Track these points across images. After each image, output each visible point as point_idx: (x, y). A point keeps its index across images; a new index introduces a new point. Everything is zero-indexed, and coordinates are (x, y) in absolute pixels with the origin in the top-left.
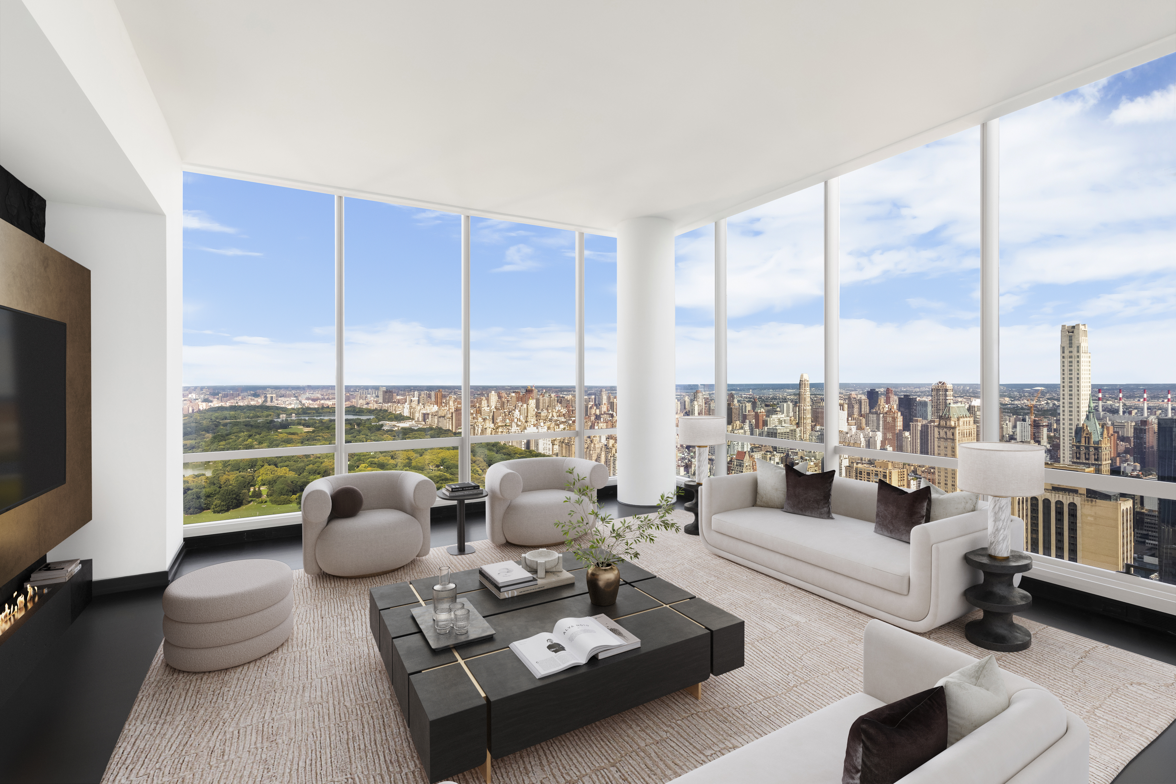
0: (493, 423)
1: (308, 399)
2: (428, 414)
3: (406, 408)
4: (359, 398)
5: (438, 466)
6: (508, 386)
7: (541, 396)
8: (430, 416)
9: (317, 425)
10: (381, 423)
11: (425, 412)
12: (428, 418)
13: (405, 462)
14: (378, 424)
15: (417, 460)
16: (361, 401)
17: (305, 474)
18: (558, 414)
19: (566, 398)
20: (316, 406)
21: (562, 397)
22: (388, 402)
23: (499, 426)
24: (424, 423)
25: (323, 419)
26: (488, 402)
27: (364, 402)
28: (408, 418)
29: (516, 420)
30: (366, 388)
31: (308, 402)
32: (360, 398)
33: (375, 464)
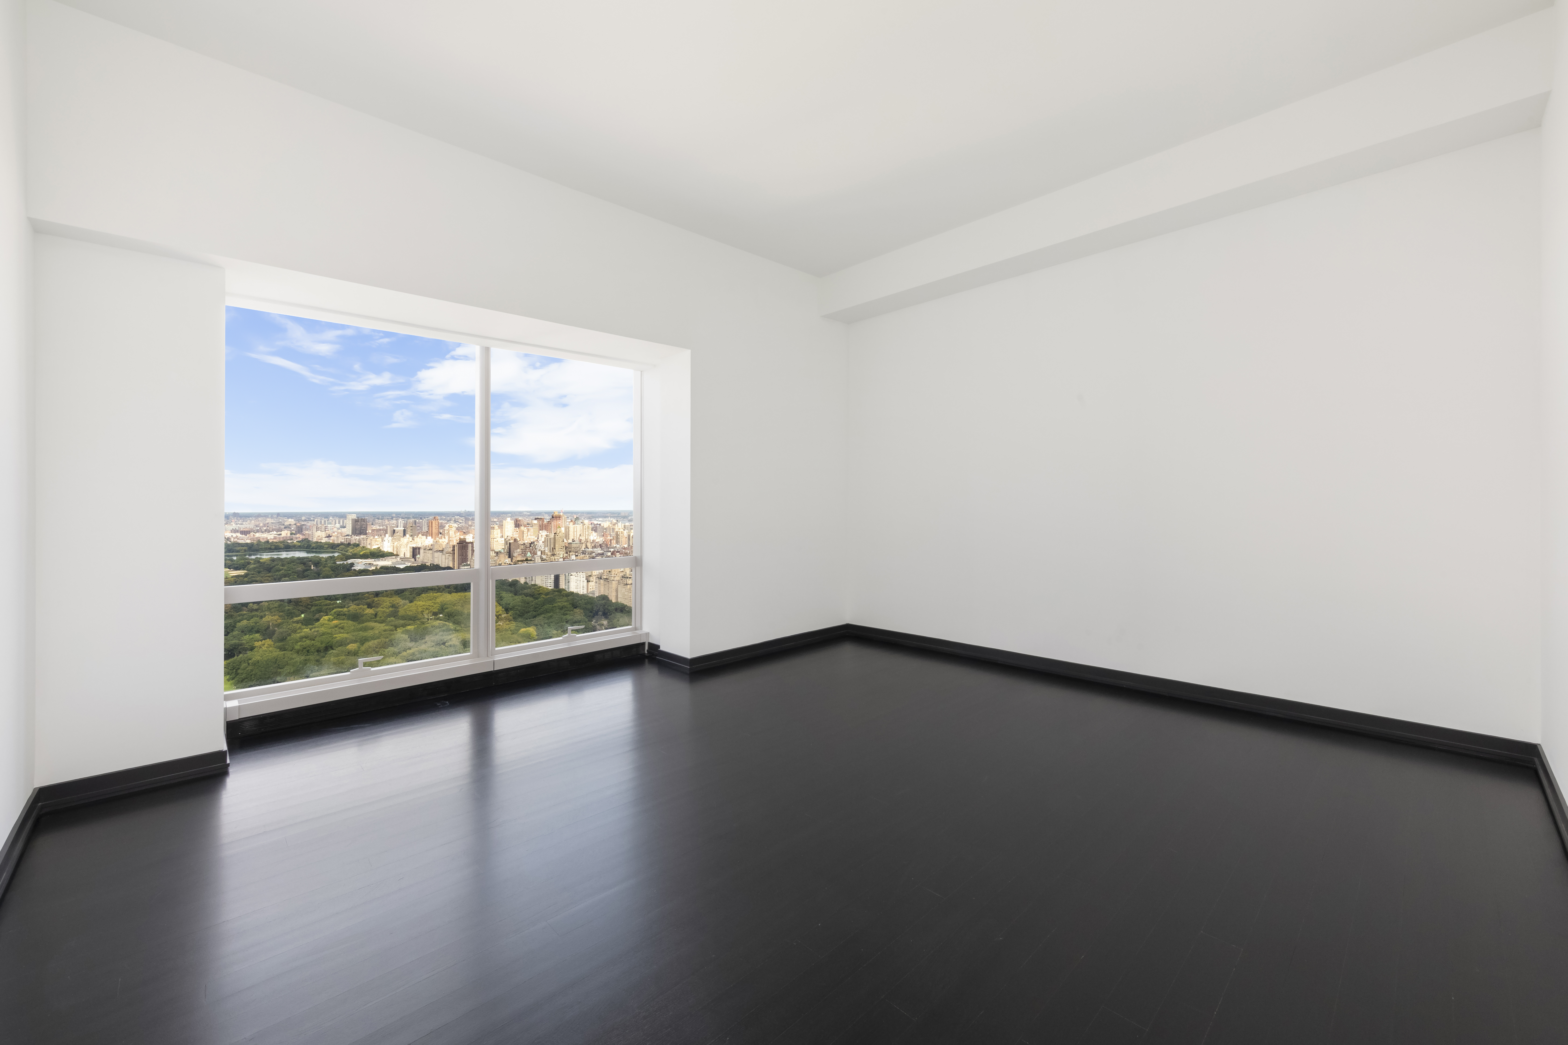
0: (509, 557)
1: (235, 531)
2: (419, 548)
3: (386, 541)
4: (315, 529)
5: (435, 614)
6: (527, 512)
7: (571, 523)
8: (422, 551)
9: (252, 566)
10: (350, 561)
11: (414, 546)
12: (419, 554)
13: (388, 611)
14: (345, 562)
15: (406, 607)
16: (319, 533)
17: (235, 633)
18: (593, 545)
19: (602, 525)
20: (249, 541)
21: (597, 524)
22: (360, 534)
23: (518, 561)
24: (413, 560)
25: (260, 558)
26: (502, 532)
27: (323, 534)
28: (390, 554)
29: (539, 553)
30: (326, 516)
31: (234, 535)
32: (317, 529)
33: (345, 615)
